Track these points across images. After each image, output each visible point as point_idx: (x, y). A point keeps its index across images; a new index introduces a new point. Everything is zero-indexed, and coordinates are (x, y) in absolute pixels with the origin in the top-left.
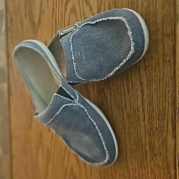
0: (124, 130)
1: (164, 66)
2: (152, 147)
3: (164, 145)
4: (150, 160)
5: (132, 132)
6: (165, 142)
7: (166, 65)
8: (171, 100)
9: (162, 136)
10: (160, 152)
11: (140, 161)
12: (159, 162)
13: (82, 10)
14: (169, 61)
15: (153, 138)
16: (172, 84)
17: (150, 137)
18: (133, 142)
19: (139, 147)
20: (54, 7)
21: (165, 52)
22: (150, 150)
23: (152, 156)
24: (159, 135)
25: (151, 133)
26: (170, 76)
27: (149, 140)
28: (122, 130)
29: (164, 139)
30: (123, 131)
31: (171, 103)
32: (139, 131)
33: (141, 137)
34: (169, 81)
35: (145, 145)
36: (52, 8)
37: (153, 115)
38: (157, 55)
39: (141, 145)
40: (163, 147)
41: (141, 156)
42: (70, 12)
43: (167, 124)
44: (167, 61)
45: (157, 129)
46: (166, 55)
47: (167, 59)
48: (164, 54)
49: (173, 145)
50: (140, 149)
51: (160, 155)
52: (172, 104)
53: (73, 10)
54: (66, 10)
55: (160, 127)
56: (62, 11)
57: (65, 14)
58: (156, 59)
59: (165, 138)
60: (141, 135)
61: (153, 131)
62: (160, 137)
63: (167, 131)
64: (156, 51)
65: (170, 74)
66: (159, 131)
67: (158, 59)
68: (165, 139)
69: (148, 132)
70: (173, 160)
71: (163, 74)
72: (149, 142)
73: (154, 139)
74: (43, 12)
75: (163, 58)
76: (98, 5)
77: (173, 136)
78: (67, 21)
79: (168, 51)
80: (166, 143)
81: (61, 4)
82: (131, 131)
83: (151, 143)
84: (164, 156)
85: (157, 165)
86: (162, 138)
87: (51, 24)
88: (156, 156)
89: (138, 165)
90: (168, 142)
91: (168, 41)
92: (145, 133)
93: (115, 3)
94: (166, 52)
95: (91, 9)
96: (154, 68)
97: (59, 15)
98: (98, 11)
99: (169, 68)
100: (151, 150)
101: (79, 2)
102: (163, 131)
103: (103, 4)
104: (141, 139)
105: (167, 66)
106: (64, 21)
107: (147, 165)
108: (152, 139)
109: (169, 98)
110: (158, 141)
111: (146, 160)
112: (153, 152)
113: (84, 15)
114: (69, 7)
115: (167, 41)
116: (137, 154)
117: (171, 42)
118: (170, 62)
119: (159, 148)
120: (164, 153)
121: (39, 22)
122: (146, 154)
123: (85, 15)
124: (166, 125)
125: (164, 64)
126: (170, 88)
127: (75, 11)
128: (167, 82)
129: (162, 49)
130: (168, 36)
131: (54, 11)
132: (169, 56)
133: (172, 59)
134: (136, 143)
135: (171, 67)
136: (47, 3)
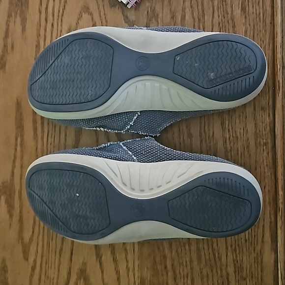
0: (189, 245)
1: (256, 150)
2: (238, 268)
3: (258, 262)
5: (204, 248)
6: (260, 259)
7: (260, 150)
8: (269, 199)
9: (254, 250)
10: (252, 273)
14: (265, 144)
16: (270, 176)
17: (235, 252)
18: (206, 262)
19: (217, 269)
20: (38, 42)
21: (258, 131)
22: (235, 272)
23: (239, 280)
24: (250, 249)
25: (237, 247)
26: (267, 165)
27: (233, 257)
28: (185, 246)
29: (257, 254)
30: (187, 247)
31: (269, 203)
32: (215, 245)
33: (219, 254)
34: (265, 172)
35: (227, 266)
36: (35, 43)
38: (245, 134)
39: (218, 265)
40: (256, 266)
41: (219, 282)
43: (263, 232)
44: (262, 143)
45: (246, 241)
47: (262, 140)
48: (256, 134)
49: (272, 261)
50: (217, 272)
51: (252, 277)
55: (252, 238)
58: (243, 140)
59: (259, 252)
60: (218, 251)
61: (240, 244)
62: (251, 252)
63: (263, 241)
64: (243, 129)
65: (267, 162)
66: (250, 244)
67: (248, 140)
68: (259, 254)
69: (231, 246)
70: (273, 282)
71: (256, 161)
72: (234, 261)
73: (241, 256)
75: (256, 139)
77: (271, 249)
79: (264, 130)
80: (262, 259)
82: (201, 246)
83: (236, 262)
84: (258, 279)
86: (255, 253)
88: (245, 279)
90: (264, 258)
91: (262, 117)
92: (227, 248)
94: (260, 131)
96: (241, 154)
99: (265, 154)
100: (237, 273)
102: (256, 243)
104: (218, 258)
105: (262, 150)
108: (238, 256)
110: (248, 257)
112: (240, 275)
115: (261, 116)
116: (213, 280)
117: (267, 118)
118: (266, 145)
119: (251, 268)
120: (258, 274)
121: (2, 64)
122: (228, 279)
124: (262, 234)
125: (256, 148)
126: (266, 181)
128: (263, 174)
129: (254, 127)
131: (39, 49)
132: (264, 137)
133: (269, 141)
134: (210, 264)
135: (268, 152)
136: (22, 33)
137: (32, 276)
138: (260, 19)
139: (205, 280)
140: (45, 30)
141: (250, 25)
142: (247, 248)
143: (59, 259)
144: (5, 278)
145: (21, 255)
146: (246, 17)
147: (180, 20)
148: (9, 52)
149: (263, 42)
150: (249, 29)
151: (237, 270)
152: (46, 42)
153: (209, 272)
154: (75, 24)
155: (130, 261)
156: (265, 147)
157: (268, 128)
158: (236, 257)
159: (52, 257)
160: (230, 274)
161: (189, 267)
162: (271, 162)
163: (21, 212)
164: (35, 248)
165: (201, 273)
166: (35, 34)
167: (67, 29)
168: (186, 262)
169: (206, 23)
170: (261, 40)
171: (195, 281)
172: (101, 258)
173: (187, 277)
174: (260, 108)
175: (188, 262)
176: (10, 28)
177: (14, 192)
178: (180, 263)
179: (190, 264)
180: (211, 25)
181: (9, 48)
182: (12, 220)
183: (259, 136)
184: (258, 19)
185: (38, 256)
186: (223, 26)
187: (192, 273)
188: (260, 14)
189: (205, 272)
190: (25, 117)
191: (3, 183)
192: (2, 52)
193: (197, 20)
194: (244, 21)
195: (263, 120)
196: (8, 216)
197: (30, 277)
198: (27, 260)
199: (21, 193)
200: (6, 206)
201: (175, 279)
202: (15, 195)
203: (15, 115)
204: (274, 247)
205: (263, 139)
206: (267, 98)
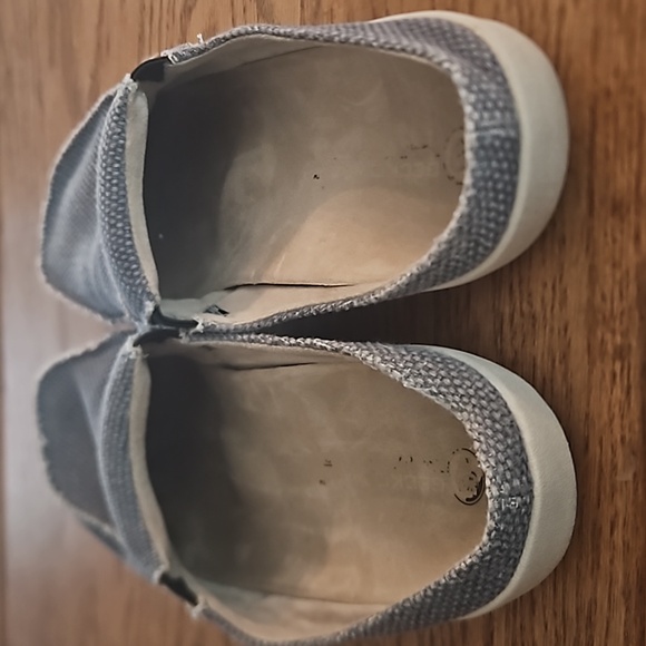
1: (590, 372)
7: (604, 375)
8: (626, 576)
14: (621, 353)
16: (631, 486)
21: (598, 299)
26: (623, 438)
31: (624, 593)
34: (614, 468)
36: (136, 31)
37: (532, 630)
38: (557, 306)
44: (610, 348)
46: (604, 318)
47: (608, 337)
48: (591, 308)
52: (626, 594)
58: (552, 330)
64: (554, 288)
65: (622, 428)
67: (566, 330)
74: (108, 48)
75: (591, 332)
79: (617, 294)
81: (168, 11)
91: (614, 241)
94: (603, 298)
99: (618, 393)
101: (232, 5)
105: (608, 377)
109: (612, 562)
115: (609, 239)
117: (631, 248)
118: (622, 359)
125: (592, 363)
126: (620, 502)
128: (607, 470)
129: (585, 279)
131: (144, 44)
132: (618, 323)
133: (634, 343)
135: (629, 388)
152: (153, 24)
156: (618, 366)
157: (632, 290)
162: (637, 427)
183: (600, 317)
205: (614, 333)
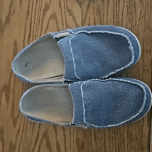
1: (143, 73)
2: (129, 134)
3: (140, 132)
4: (127, 144)
6: (141, 130)
7: (145, 73)
9: (138, 125)
10: (136, 137)
11: (118, 146)
12: (135, 145)
13: (64, 19)
14: (148, 70)
15: (130, 127)
17: (128, 126)
18: (112, 131)
20: (29, 10)
22: (128, 137)
23: (129, 141)
24: (136, 125)
26: (148, 81)
29: (140, 128)
35: (123, 133)
36: (26, 10)
39: (119, 133)
40: (139, 134)
41: (119, 141)
42: (50, 19)
44: (146, 70)
46: (145, 66)
47: (146, 68)
48: (143, 65)
49: (148, 132)
50: (118, 136)
51: (136, 140)
53: (54, 17)
54: (44, 15)
56: (40, 16)
57: (43, 19)
58: (136, 68)
59: (141, 127)
62: (137, 126)
63: (143, 121)
65: (148, 80)
67: (139, 68)
68: (141, 128)
70: (147, 142)
71: (142, 79)
72: (127, 131)
75: (143, 68)
76: (82, 18)
78: (45, 25)
79: (147, 63)
80: (142, 130)
81: (39, 9)
84: (139, 140)
85: (133, 147)
86: (138, 127)
87: (24, 25)
88: (132, 140)
89: (116, 149)
90: (143, 129)
91: (147, 56)
93: (101, 20)
94: (145, 63)
95: (74, 19)
96: (135, 75)
97: (35, 18)
98: (83, 23)
99: (147, 75)
100: (129, 137)
101: (61, 11)
103: (88, 18)
104: (119, 129)
105: (146, 73)
106: (42, 25)
107: (124, 149)
110: (135, 129)
111: (123, 145)
112: (130, 138)
113: (66, 24)
114: (49, 13)
115: (146, 55)
116: (115, 141)
119: (136, 135)
120: (140, 138)
121: (8, 21)
122: (123, 140)
123: (68, 24)
125: (143, 72)
127: (56, 18)
129: (142, 61)
130: (147, 52)
131: (29, 14)
133: (150, 69)
134: (115, 132)
135: (149, 75)
136: (20, 4)
137: (17, 135)
138: (149, 4)
139: (112, 140)
140: (33, 4)
141: (143, 7)
142: (135, 124)
143: (33, 127)
144: (2, 136)
145: (12, 124)
146: (141, 3)
147: (106, 2)
148: (12, 14)
149: (150, 17)
150: (143, 9)
151: (129, 136)
152: (33, 10)
153: (114, 136)
154: (49, 2)
155: (71, 129)
156: (147, 72)
157: (150, 62)
158: (129, 129)
159: (29, 126)
160: (125, 138)
161: (103, 133)
162: (150, 80)
163: (13, 101)
164: (20, 121)
165: (110, 137)
166: (27, 5)
167: (45, 4)
168: (102, 131)
169: (120, 5)
170: (149, 16)
171: (106, 141)
172: (56, 127)
173: (102, 139)
174: (146, 51)
175: (103, 131)
176: (13, 1)
177: (10, 90)
178: (98, 131)
179: (104, 132)
180: (123, 6)
181: (12, 12)
182: (8, 105)
184: (148, 4)
185: (21, 125)
186: (129, 7)
187: (105, 136)
188: (149, 2)
189: (111, 136)
190: (18, 50)
191: (4, 85)
192: (8, 14)
193: (115, 3)
194: (140, 5)
195: (147, 58)
196: (6, 103)
197: (16, 136)
198: (15, 127)
199: (14, 90)
200: (5, 97)
201: (95, 139)
202: (10, 91)
203: (13, 48)
204: (149, 124)
205: (147, 68)
206: (150, 46)
